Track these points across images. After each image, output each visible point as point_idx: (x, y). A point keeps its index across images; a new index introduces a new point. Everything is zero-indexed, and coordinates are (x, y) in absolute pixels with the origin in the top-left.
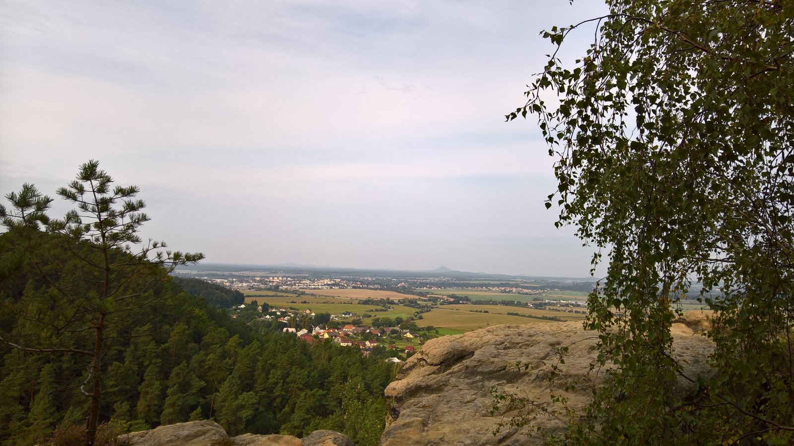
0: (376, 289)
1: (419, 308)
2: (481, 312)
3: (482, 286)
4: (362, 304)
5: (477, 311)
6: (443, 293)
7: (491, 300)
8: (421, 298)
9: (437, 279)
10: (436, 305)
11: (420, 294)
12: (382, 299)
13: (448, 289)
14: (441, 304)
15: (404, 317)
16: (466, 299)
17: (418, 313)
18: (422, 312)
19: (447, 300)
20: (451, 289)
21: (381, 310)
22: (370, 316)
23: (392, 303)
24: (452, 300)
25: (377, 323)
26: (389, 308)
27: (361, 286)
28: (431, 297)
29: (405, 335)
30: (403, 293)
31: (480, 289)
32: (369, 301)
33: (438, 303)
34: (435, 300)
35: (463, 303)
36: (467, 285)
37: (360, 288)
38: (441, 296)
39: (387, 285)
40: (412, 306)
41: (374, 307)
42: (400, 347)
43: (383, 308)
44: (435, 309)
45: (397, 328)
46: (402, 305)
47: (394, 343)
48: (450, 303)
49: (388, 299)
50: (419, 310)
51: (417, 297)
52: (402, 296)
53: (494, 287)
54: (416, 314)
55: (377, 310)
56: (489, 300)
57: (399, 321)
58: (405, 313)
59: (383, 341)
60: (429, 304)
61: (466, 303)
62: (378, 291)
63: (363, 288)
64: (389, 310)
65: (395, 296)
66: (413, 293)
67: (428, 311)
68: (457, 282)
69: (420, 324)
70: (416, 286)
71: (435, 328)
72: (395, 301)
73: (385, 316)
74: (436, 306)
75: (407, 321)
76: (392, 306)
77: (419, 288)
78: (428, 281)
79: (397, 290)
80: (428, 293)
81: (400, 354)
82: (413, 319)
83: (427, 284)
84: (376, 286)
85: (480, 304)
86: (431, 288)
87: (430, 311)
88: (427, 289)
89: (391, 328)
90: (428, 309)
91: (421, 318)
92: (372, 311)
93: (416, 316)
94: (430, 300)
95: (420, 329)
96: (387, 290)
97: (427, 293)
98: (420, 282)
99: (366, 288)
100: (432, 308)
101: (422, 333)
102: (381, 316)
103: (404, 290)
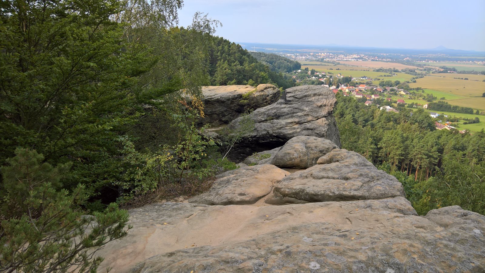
0: (387, 62)
1: (416, 75)
2: (462, 79)
3: (469, 60)
4: (376, 71)
5: (459, 78)
6: (437, 65)
7: (473, 70)
8: (419, 68)
9: (434, 55)
10: (429, 73)
11: (419, 65)
12: (390, 68)
13: (442, 62)
14: (433, 73)
15: (402, 81)
16: (454, 70)
17: (414, 78)
18: (417, 78)
19: (438, 70)
20: (444, 62)
21: (388, 76)
22: (379, 79)
23: (397, 71)
24: (442, 70)
25: (382, 85)
26: (394, 74)
27: (378, 59)
28: (427, 68)
29: (400, 93)
30: (407, 65)
31: (467, 62)
32: (381, 69)
33: (431, 72)
34: (429, 70)
35: (450, 73)
36: (457, 60)
37: (376, 61)
38: (434, 67)
39: (396, 59)
40: (411, 74)
41: (383, 74)
42: (394, 100)
43: (390, 75)
44: (427, 76)
45: (395, 88)
46: (404, 72)
47: (391, 97)
48: (440, 72)
49: (394, 68)
50: (415, 77)
51: (416, 68)
52: (404, 67)
53: (479, 61)
54: (412, 79)
55: (385, 76)
56: (472, 70)
57: (397, 83)
58: (402, 78)
59: (384, 96)
60: (424, 72)
61: (453, 73)
62: (389, 63)
63: (378, 61)
64: (393, 76)
65: (399, 67)
66: (413, 65)
67: (421, 77)
68: (450, 57)
69: (412, 86)
70: (417, 60)
71: (422, 89)
72: (399, 70)
73: (388, 80)
74: (429, 74)
75: (404, 84)
76: (396, 73)
77: (419, 61)
78: (427, 56)
79: (403, 63)
80: (425, 65)
81: (393, 104)
82: (408, 82)
83: (426, 58)
84: (388, 60)
85: (463, 73)
86: (428, 61)
87: (423, 77)
88: (426, 62)
89: (391, 88)
90: (422, 76)
91: (415, 82)
92: (382, 76)
93: (412, 80)
94: (425, 70)
95: (411, 89)
96: (395, 62)
97: (424, 65)
98: (421, 57)
99: (381, 61)
100: (425, 75)
101: (412, 91)
102: (386, 79)
103: (408, 63)
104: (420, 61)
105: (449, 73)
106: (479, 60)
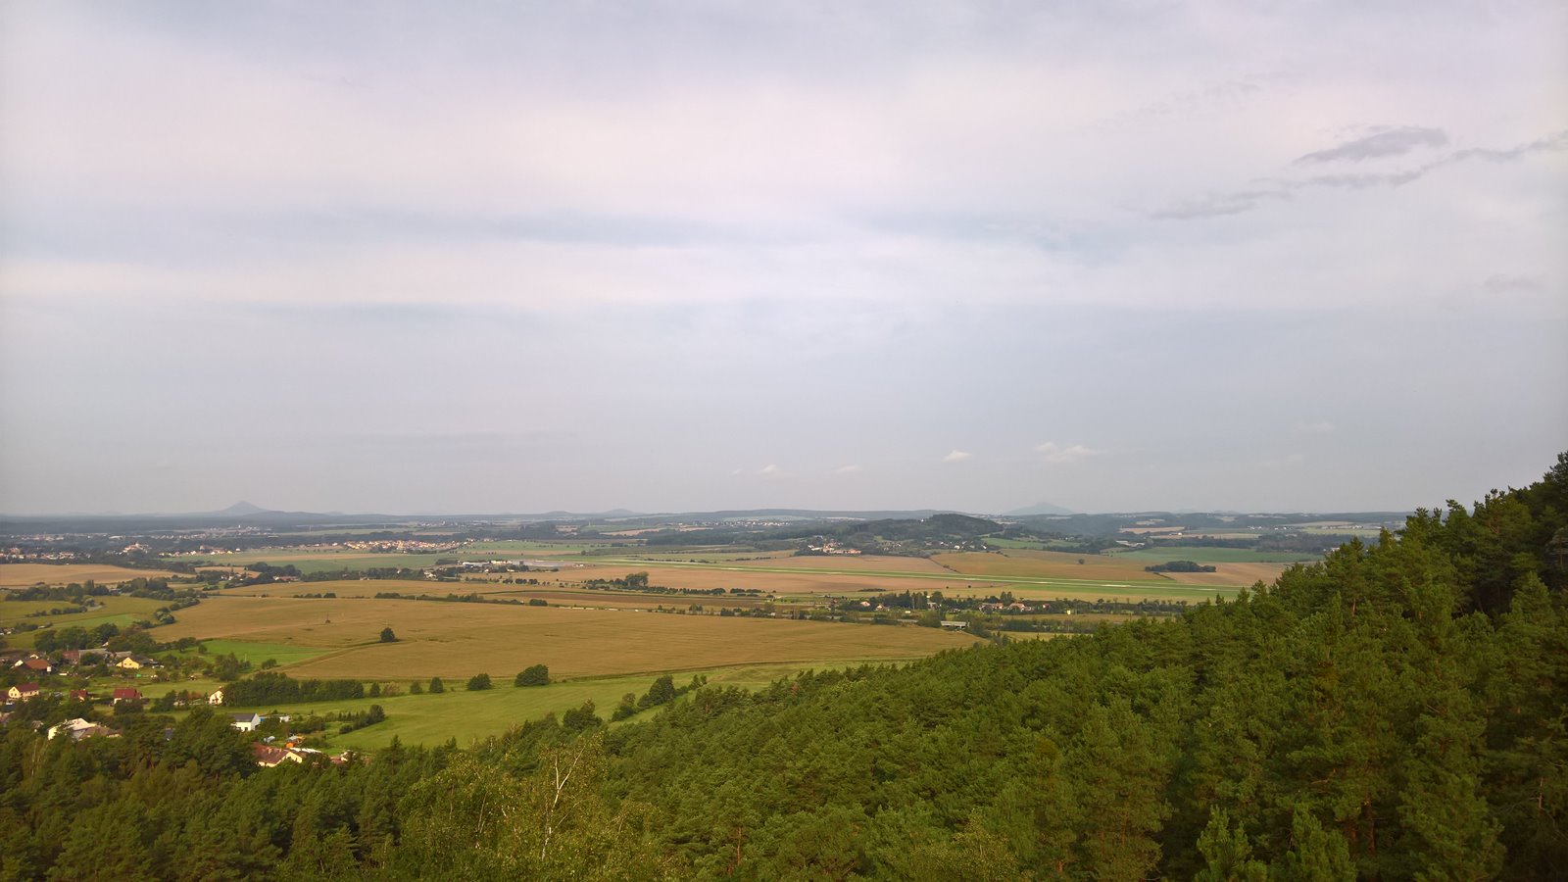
0: (59, 562)
1: (171, 599)
2: (319, 596)
3: (330, 540)
4: (18, 599)
5: (308, 596)
6: (238, 561)
7: (346, 569)
8: (180, 575)
9: (225, 532)
10: (216, 588)
11: (180, 567)
12: (74, 584)
13: (252, 551)
14: (227, 586)
15: (123, 622)
16: (290, 571)
17: (165, 610)
18: (176, 608)
19: (244, 576)
20: (259, 551)
21: (68, 611)
22: (34, 627)
23: (102, 591)
24: (255, 575)
25: (48, 644)
26: (92, 604)
27: (21, 557)
28: (205, 572)
29: (119, 665)
30: (135, 567)
31: (326, 547)
32: (37, 590)
33: (222, 584)
34: (214, 578)
35: (281, 581)
36: (296, 542)
37: (17, 561)
38: (229, 569)
39: (92, 552)
40: (152, 597)
41: (48, 606)
42: (101, 692)
43: (77, 606)
44: (211, 598)
45: (99, 651)
46: (129, 594)
47: (86, 684)
48: (251, 582)
49: (90, 584)
50: (167, 604)
51: (169, 575)
52: (128, 575)
53: (357, 541)
54: (159, 613)
55: (55, 612)
56: (342, 569)
57: (107, 633)
58: (125, 614)
59: (59, 684)
60: (198, 587)
61: (289, 580)
62: (67, 566)
63: (26, 561)
64: (90, 609)
65: (110, 576)
66: (160, 566)
67: (191, 604)
68: (275, 535)
69: (164, 635)
70: (170, 548)
71: (198, 642)
72: (109, 587)
73: (69, 625)
74: (216, 591)
75: (131, 631)
76: (99, 599)
77: (177, 554)
78: (202, 536)
79: (120, 561)
80: (198, 564)
81: (98, 708)
82: (147, 625)
83: (201, 542)
84: (63, 555)
85: (319, 580)
86: (208, 551)
87: (197, 603)
88: (200, 554)
89: (82, 652)
90: (192, 600)
91: (171, 621)
92: (44, 614)
93: (159, 618)
94: (200, 579)
95: (160, 648)
96: (92, 562)
97: (196, 563)
98: (183, 540)
99: (35, 561)
100: (204, 596)
101: (163, 655)
102: (62, 624)
103: (140, 560)
104: (181, 552)
105: (278, 581)
106: (357, 539)
